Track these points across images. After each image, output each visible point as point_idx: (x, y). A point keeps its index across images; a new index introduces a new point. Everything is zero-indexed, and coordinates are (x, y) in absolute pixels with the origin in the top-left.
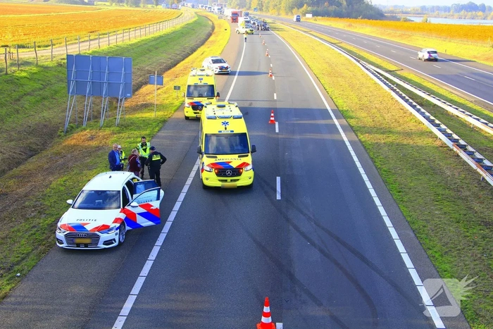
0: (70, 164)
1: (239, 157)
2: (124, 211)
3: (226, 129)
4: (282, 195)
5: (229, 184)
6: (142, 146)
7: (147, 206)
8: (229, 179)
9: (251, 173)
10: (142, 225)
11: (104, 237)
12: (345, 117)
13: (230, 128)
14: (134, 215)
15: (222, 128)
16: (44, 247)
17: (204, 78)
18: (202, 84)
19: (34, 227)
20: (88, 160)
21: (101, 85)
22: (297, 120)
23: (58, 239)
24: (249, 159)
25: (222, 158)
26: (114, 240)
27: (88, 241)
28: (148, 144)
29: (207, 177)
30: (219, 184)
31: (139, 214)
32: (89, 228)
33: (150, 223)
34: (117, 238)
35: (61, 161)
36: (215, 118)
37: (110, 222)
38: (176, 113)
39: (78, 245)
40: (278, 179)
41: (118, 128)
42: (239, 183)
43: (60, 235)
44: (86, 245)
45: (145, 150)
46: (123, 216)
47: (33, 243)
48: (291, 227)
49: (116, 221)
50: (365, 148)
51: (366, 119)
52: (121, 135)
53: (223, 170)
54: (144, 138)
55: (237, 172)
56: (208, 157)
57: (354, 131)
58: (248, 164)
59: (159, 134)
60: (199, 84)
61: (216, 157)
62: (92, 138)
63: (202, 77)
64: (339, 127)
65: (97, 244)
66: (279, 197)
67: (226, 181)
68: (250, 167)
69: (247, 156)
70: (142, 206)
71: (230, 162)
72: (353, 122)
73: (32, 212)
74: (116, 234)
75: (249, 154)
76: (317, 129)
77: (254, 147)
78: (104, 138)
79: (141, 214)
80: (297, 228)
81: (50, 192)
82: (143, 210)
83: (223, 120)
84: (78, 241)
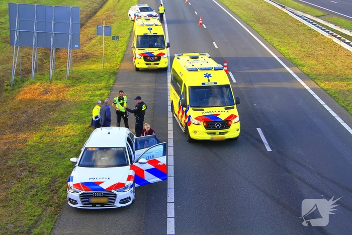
0: (36, 120)
1: (226, 109)
2: (133, 167)
3: (209, 81)
4: (271, 147)
5: (217, 137)
6: (119, 100)
7: (153, 162)
8: (217, 132)
9: (238, 126)
10: (149, 181)
11: (121, 195)
12: (297, 66)
13: (213, 80)
14: (142, 171)
15: (205, 80)
16: (53, 209)
17: (154, 28)
18: (152, 34)
19: (32, 187)
20: (54, 115)
21: (47, 36)
22: (248, 70)
23: (70, 199)
24: (234, 111)
25: (209, 111)
26: (130, 198)
27: (104, 200)
28: (125, 98)
29: (195, 130)
30: (208, 137)
31: (146, 170)
32: (104, 186)
33: (157, 179)
34: (132, 196)
35: (24, 117)
36: (196, 70)
37: (124, 180)
38: (123, 64)
39: (94, 205)
40: (259, 130)
41: (70, 81)
42: (227, 136)
43: (74, 195)
44: (102, 205)
45: (122, 104)
46: (132, 173)
47: (39, 204)
48: (296, 180)
49: (129, 178)
50: (331, 96)
51: (317, 67)
52: (75, 88)
53: (211, 123)
54: (122, 92)
55: (226, 124)
56: (194, 110)
57: (312, 79)
58: (236, 116)
59: (116, 86)
60: (149, 34)
61: (203, 110)
62: (46, 92)
63: (151, 27)
64: (295, 76)
65: (114, 203)
66: (269, 149)
67: (214, 134)
68: (237, 119)
69: (233, 108)
70: (150, 162)
71: (218, 115)
72: (306, 70)
73: (22, 171)
74: (131, 192)
75: (235, 106)
76: (273, 78)
77: (237, 99)
78: (59, 91)
79: (148, 171)
80: (303, 181)
81: (30, 150)
82: (150, 167)
83: (205, 72)
84: (93, 200)
